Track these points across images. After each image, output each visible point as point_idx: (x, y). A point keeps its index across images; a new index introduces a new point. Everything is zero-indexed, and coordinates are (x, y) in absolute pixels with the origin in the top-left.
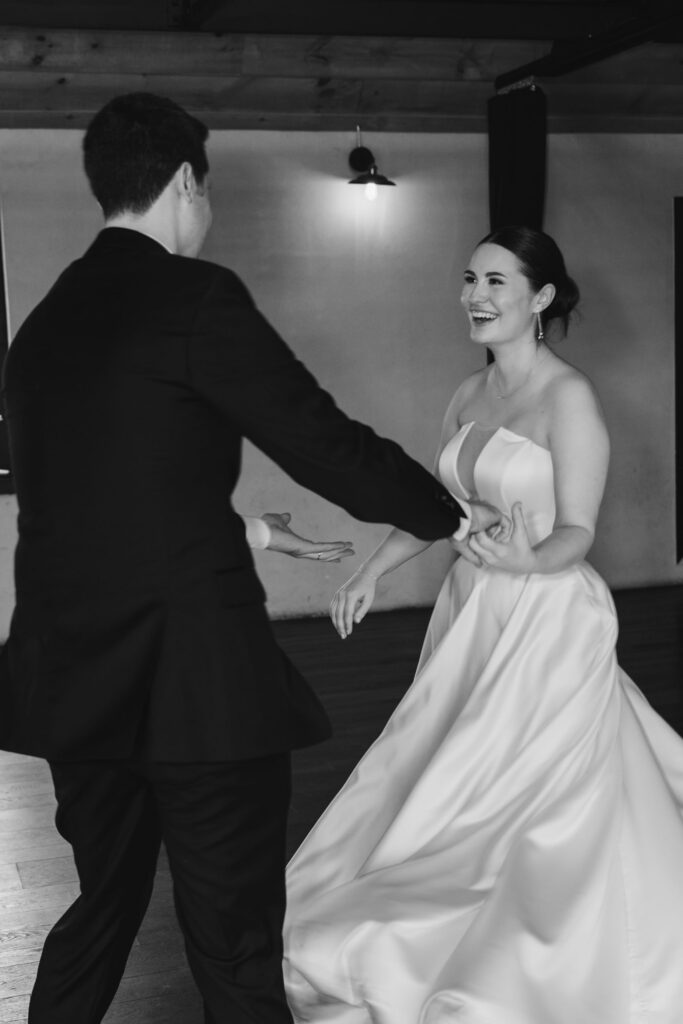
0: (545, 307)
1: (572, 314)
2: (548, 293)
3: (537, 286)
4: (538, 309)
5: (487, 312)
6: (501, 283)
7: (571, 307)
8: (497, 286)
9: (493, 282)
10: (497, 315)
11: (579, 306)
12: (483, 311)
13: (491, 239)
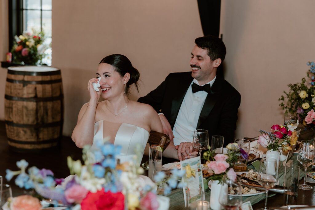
0: (127, 81)
1: (139, 81)
2: (128, 76)
3: (123, 74)
4: (125, 82)
5: (106, 88)
6: (109, 76)
7: (137, 79)
8: (108, 78)
9: (106, 76)
10: (111, 88)
11: (140, 78)
12: (105, 88)
13: (103, 62)
